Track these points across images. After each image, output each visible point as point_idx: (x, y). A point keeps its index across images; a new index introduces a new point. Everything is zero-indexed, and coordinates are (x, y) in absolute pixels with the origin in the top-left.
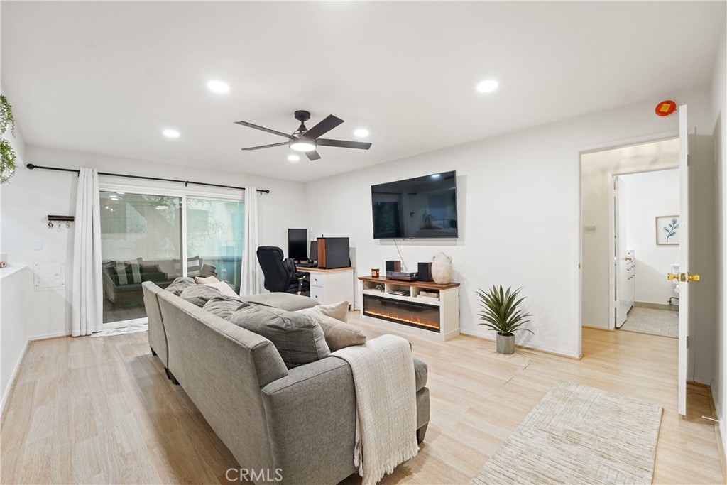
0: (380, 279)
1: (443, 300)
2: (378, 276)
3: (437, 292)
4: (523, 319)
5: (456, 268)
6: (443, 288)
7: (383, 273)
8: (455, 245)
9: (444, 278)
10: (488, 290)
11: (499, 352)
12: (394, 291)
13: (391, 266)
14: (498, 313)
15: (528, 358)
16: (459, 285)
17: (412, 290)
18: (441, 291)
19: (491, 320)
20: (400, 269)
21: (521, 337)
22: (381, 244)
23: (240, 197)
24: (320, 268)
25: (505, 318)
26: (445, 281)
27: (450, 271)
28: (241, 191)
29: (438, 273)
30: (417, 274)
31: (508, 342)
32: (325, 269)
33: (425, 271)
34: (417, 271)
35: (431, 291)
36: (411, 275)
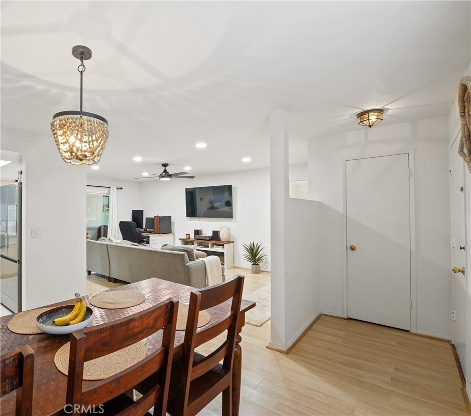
0: (190, 239)
1: (226, 249)
2: (189, 238)
3: (223, 245)
4: (264, 258)
5: (232, 233)
6: (226, 243)
7: (192, 236)
8: (232, 222)
9: (226, 238)
10: (248, 244)
11: (252, 273)
12: (199, 245)
13: (197, 232)
14: (252, 254)
15: (266, 275)
16: (233, 242)
17: (210, 245)
18: (225, 245)
19: (249, 258)
20: (202, 234)
21: (263, 266)
22: (190, 220)
23: (107, 192)
24: (156, 233)
25: (256, 257)
26: (227, 240)
27: (229, 235)
28: (107, 189)
29: (223, 236)
30: (212, 237)
31: (257, 268)
32: (159, 234)
33: (216, 235)
34: (212, 235)
35: (220, 245)
36: (209, 237)
